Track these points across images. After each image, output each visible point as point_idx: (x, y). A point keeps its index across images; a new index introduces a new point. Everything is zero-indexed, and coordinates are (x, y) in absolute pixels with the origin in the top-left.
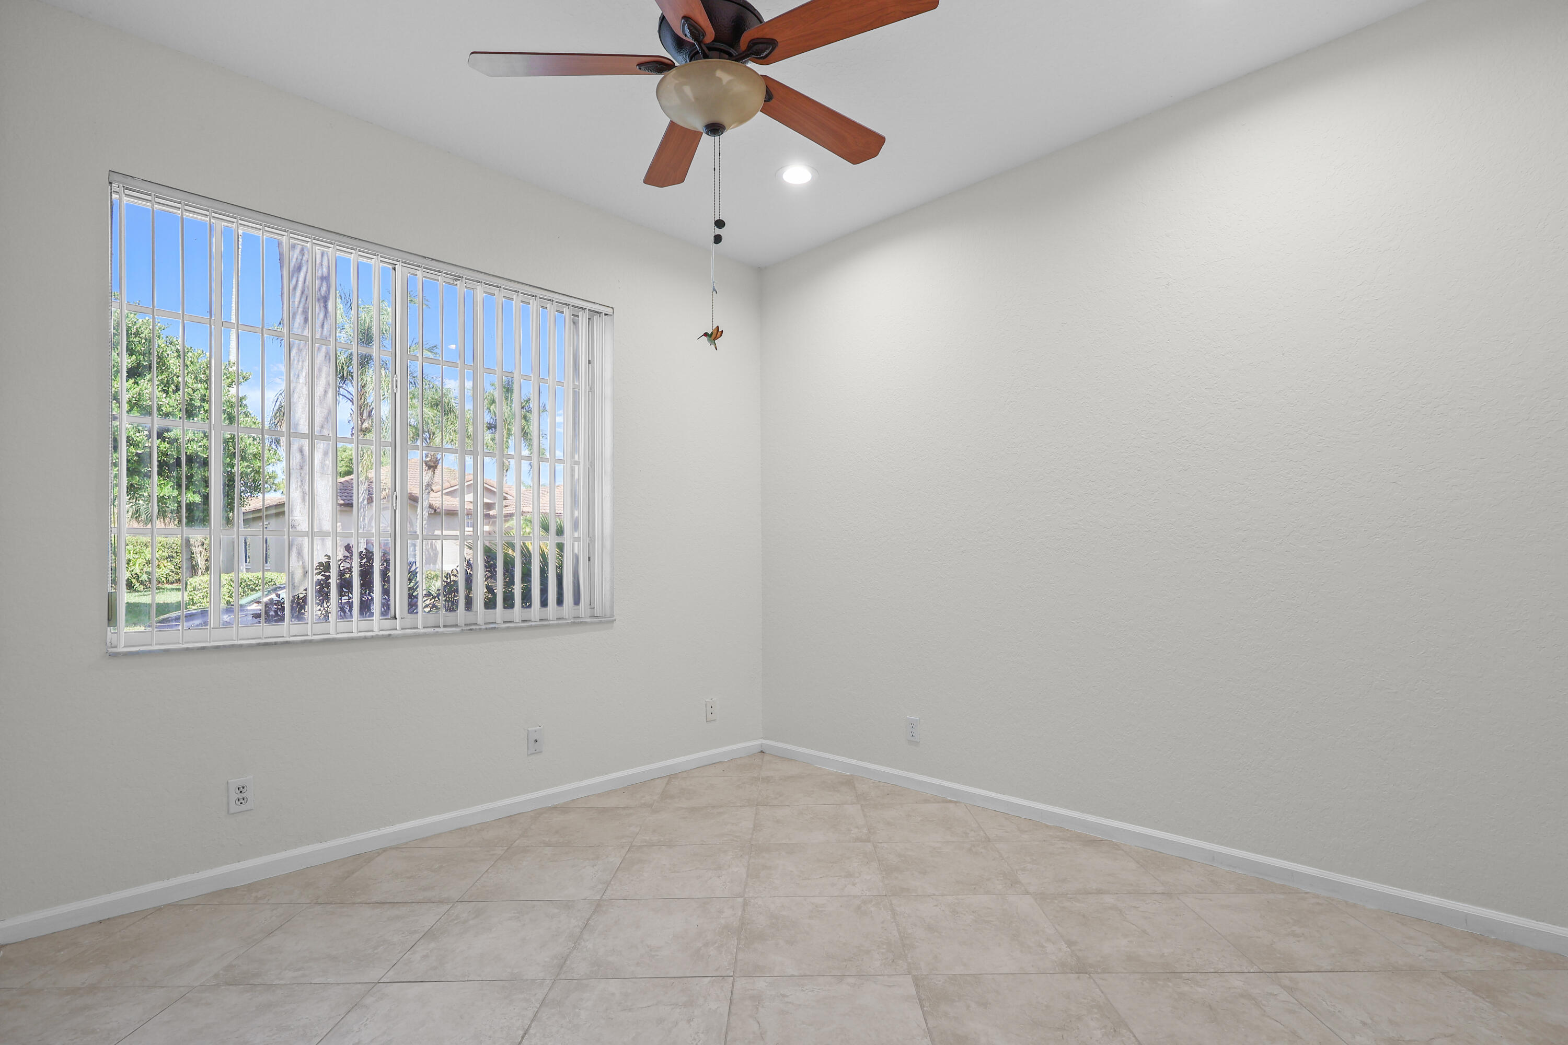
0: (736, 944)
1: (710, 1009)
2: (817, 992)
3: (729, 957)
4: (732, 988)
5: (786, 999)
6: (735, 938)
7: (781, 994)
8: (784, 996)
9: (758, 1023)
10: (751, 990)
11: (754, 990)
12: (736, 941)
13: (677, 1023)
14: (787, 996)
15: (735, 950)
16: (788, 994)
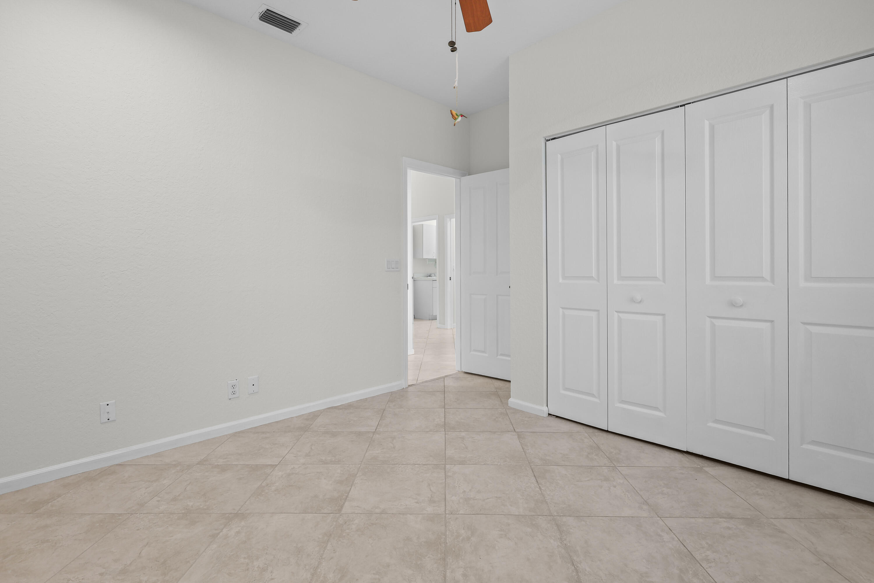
0: (447, 539)
1: (455, 497)
2: (398, 504)
3: (451, 528)
4: (445, 508)
5: (416, 501)
6: (448, 544)
7: (419, 504)
8: (417, 503)
9: (431, 490)
10: (435, 506)
11: (434, 506)
12: (447, 541)
13: (470, 490)
14: (415, 502)
15: (447, 533)
16: (415, 503)
